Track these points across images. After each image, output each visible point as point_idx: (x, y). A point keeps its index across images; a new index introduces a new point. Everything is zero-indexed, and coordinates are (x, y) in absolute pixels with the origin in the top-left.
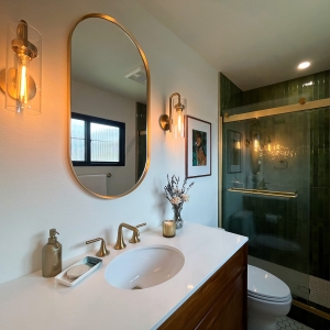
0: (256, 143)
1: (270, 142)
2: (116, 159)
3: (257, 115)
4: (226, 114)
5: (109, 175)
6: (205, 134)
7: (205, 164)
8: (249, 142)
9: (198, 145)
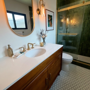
0: (68, 19)
1: (72, 19)
2: (25, 27)
3: (69, 8)
4: (59, 9)
5: (23, 32)
6: (52, 16)
7: (52, 26)
8: (65, 19)
9: (50, 20)
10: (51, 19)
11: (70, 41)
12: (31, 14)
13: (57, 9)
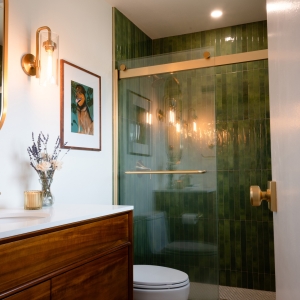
0: (172, 116)
1: (195, 117)
4: (122, 67)
9: (80, 104)
10: (89, 103)
11: (189, 217)
13: (117, 67)
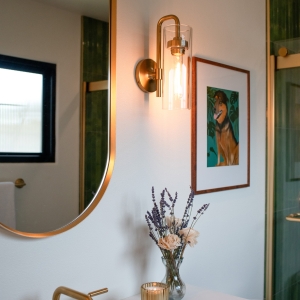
2: (35, 146)
5: (20, 184)
12: (96, 63)
